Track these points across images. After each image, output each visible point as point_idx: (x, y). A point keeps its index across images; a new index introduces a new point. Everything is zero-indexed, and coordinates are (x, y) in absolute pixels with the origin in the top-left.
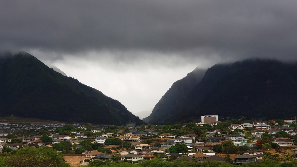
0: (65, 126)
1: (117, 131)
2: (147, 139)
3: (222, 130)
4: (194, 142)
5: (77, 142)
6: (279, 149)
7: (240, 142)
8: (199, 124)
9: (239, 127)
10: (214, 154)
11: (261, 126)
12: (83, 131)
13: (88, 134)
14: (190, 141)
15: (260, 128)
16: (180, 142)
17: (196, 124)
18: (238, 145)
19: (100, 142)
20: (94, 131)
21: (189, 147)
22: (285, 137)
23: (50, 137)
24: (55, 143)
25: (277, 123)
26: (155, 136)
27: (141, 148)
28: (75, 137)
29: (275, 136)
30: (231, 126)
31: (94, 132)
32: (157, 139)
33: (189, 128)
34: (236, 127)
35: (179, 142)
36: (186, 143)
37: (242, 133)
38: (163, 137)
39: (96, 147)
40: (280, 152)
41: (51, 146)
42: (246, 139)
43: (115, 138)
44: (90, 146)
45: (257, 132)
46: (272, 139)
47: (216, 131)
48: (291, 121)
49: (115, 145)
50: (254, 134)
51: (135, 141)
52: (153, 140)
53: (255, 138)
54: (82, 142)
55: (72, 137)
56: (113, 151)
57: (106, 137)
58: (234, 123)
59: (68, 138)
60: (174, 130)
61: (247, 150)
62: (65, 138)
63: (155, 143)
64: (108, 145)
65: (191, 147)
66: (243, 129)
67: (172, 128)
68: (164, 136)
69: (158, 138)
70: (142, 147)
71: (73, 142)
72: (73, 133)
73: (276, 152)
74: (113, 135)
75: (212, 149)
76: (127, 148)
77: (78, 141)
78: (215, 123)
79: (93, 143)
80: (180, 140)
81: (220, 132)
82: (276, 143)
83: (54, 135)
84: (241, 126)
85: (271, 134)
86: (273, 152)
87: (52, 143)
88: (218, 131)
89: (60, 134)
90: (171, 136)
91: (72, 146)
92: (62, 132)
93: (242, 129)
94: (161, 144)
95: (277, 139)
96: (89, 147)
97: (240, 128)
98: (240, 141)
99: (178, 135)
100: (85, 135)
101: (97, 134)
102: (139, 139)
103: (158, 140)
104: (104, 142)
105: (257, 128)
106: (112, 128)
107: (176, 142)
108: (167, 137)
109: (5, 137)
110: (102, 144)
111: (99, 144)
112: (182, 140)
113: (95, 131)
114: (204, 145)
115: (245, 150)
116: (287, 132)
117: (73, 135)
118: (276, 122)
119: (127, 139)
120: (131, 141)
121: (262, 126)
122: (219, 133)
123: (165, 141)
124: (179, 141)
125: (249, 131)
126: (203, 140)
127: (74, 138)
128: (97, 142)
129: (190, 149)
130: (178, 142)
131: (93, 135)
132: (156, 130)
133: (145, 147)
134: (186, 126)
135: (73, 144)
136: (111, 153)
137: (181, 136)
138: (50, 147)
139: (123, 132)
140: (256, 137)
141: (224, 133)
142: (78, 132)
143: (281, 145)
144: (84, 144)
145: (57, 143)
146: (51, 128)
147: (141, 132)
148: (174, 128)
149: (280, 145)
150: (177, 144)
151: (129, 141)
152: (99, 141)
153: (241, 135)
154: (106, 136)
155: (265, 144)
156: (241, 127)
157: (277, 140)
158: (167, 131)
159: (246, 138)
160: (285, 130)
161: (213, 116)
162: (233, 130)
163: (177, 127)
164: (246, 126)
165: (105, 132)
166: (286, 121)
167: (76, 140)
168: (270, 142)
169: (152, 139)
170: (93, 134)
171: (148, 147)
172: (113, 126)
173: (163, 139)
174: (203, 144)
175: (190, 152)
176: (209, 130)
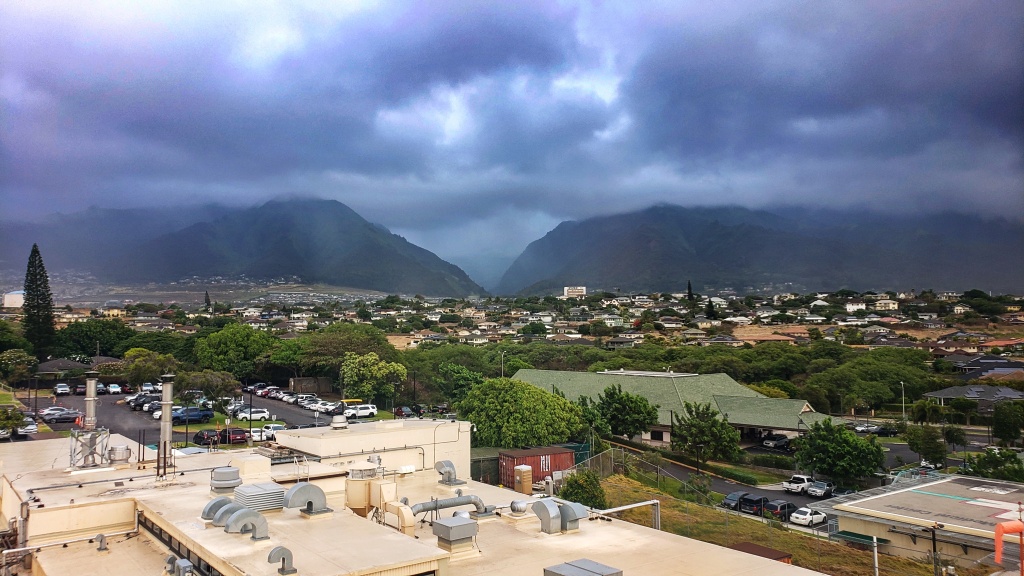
0: (389, 297)
1: (455, 305)
2: (494, 315)
3: (591, 306)
4: (554, 320)
6: (664, 331)
8: (561, 297)
10: (579, 336)
11: (641, 301)
13: (418, 307)
14: (549, 319)
15: (640, 304)
16: (536, 321)
17: (557, 297)
18: (611, 325)
19: (434, 319)
20: (426, 305)
21: (547, 327)
22: (673, 316)
23: (369, 311)
24: (375, 319)
25: (663, 298)
26: (505, 313)
27: (486, 328)
28: (401, 312)
29: (659, 314)
30: (603, 300)
32: (506, 315)
33: (548, 302)
34: (609, 302)
36: (544, 322)
37: (616, 310)
38: (514, 314)
39: (428, 325)
40: (666, 335)
41: (371, 323)
43: (452, 314)
44: (420, 324)
45: (636, 309)
46: (656, 318)
47: (582, 307)
48: (681, 295)
49: (452, 322)
50: (632, 311)
51: (478, 318)
52: (502, 317)
53: (633, 316)
54: (410, 318)
55: (397, 312)
56: (449, 330)
57: (442, 312)
58: (606, 297)
59: (393, 313)
60: (528, 305)
61: (622, 332)
62: (388, 313)
63: (503, 322)
64: (444, 322)
65: (551, 326)
67: (526, 302)
69: (508, 314)
70: (488, 326)
72: (399, 307)
73: (661, 335)
74: (450, 310)
75: (578, 330)
76: (468, 327)
77: (405, 317)
78: (581, 297)
79: (424, 319)
80: (536, 318)
81: (589, 308)
82: (661, 323)
83: (374, 308)
84: (615, 300)
85: (654, 312)
86: (657, 335)
87: (372, 319)
88: (585, 307)
89: (382, 308)
90: (525, 313)
91: (397, 323)
92: (385, 305)
93: (617, 305)
94: (511, 322)
97: (614, 303)
98: (613, 320)
99: (533, 311)
100: (414, 310)
101: (429, 309)
102: (484, 316)
103: (507, 317)
104: (438, 319)
105: (636, 303)
106: (449, 301)
107: (531, 321)
108: (519, 313)
109: (311, 310)
110: (436, 321)
111: (432, 322)
112: (539, 318)
114: (567, 325)
115: (620, 332)
116: (675, 309)
117: (398, 310)
118: (662, 296)
119: (468, 315)
120: (473, 318)
121: (643, 301)
122: (587, 309)
123: (517, 319)
125: (625, 308)
126: (566, 318)
128: (430, 318)
129: (549, 329)
130: (533, 321)
132: (506, 304)
133: (491, 326)
134: (544, 300)
135: (398, 320)
136: (447, 332)
137: (537, 312)
138: (369, 324)
139: (463, 306)
140: (635, 315)
141: (593, 310)
142: (405, 305)
143: (666, 325)
144: (413, 321)
145: (378, 318)
146: (371, 300)
147: (486, 306)
148: (529, 302)
150: (532, 324)
151: (470, 318)
153: (615, 312)
155: (647, 324)
156: (616, 302)
157: (661, 319)
158: (519, 306)
159: (621, 317)
160: (673, 306)
161: (579, 288)
162: (604, 306)
163: (533, 301)
164: (621, 300)
165: (439, 306)
166: (673, 295)
167: (402, 315)
168: (652, 322)
169: (500, 316)
170: (424, 308)
171: (495, 326)
173: (515, 316)
174: (566, 323)
175: (549, 333)
176: (574, 305)
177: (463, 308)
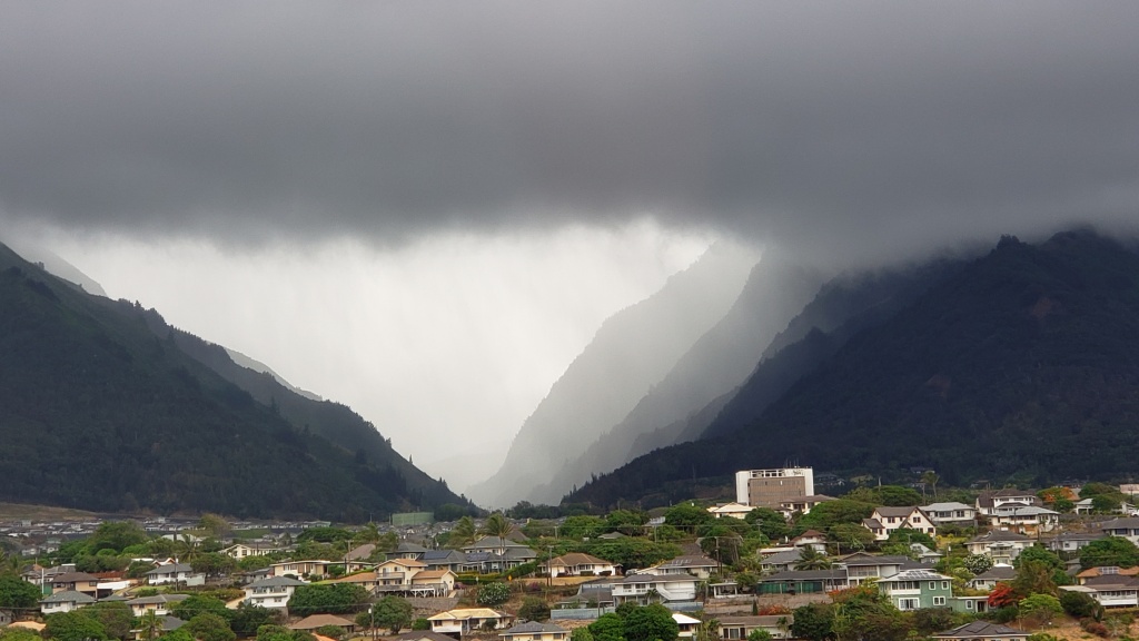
0: (104, 530)
1: (344, 548)
2: (485, 583)
3: (835, 538)
4: (703, 593)
5: (161, 605)
6: (1097, 620)
7: (918, 591)
8: (727, 508)
9: (911, 521)
11: (1011, 513)
12: (185, 551)
13: (210, 566)
14: (683, 590)
15: (1009, 525)
16: (640, 597)
17: (711, 510)
18: (909, 603)
19: (269, 604)
20: (240, 553)
21: (680, 619)
22: (1126, 565)
23: (33, 582)
24: (55, 609)
25: (1089, 501)
26: (524, 572)
27: (458, 628)
28: (151, 582)
29: (1077, 561)
30: (876, 516)
31: (240, 555)
32: (530, 581)
33: (680, 529)
34: (897, 519)
35: (634, 597)
36: (668, 601)
37: (925, 549)
38: (560, 575)
39: (250, 624)
41: (39, 627)
42: (944, 577)
43: (334, 582)
44: (222, 621)
45: (995, 545)
46: (1067, 573)
47: (804, 541)
49: (337, 612)
50: (983, 552)
51: (430, 594)
52: (515, 589)
53: (985, 570)
54: (184, 603)
55: (135, 581)
57: (297, 578)
58: (886, 504)
59: (119, 586)
60: (607, 541)
61: (949, 627)
62: (101, 586)
63: (521, 604)
64: (305, 614)
65: (693, 616)
66: (930, 530)
67: (600, 531)
68: (562, 570)
69: (539, 576)
70: (464, 622)
71: (142, 606)
72: (142, 563)
73: (1085, 634)
74: (325, 566)
75: (790, 627)
76: (392, 629)
77: (163, 598)
78: (799, 506)
79: (232, 605)
80: (638, 586)
81: (826, 545)
82: (1086, 593)
83: (49, 571)
84: (919, 515)
85: (1061, 552)
86: (1072, 636)
87: (44, 610)
88: (814, 540)
89: (79, 569)
90: (598, 570)
91: (135, 623)
92: (89, 557)
93: (925, 531)
94: (550, 605)
95: (1087, 573)
96: (217, 626)
97: (916, 526)
98: (917, 584)
99: (628, 562)
100: (196, 570)
101: (250, 565)
102: (451, 586)
103: (536, 589)
104: (283, 603)
105: (995, 522)
106: (321, 537)
107: (623, 597)
108: (578, 572)
110: (276, 612)
111: (263, 615)
112: (648, 588)
113: (244, 553)
114: (749, 608)
115: (942, 629)
116: (1133, 539)
117: (139, 573)
118: (1083, 495)
119: (393, 583)
120: (410, 594)
121: (1019, 512)
122: (821, 549)
123: (569, 592)
124: (634, 591)
125: (957, 540)
126: (747, 584)
127: (145, 588)
128: (254, 602)
129: (685, 627)
130: (629, 597)
131: (233, 568)
132: (528, 539)
133: (477, 621)
134: (666, 522)
135: (138, 612)
137: (643, 566)
138: (34, 631)
139: (373, 552)
140: (991, 565)
141: (844, 550)
142: (163, 557)
143: (1106, 601)
144: (193, 613)
145: (65, 608)
146: (38, 539)
147: (458, 550)
148: (610, 531)
149: (1103, 603)
150: (625, 607)
151: (401, 593)
152: (260, 599)
153: (920, 556)
154: (295, 572)
155: (1034, 596)
156: (923, 519)
157: (1086, 578)
158: (578, 544)
159: (943, 573)
160: (1126, 531)
161: (789, 473)
162: (884, 537)
163: (626, 525)
164: (942, 514)
165: (288, 555)
166: (1126, 489)
167: (154, 593)
168: (1055, 589)
169: (507, 585)
170: (232, 566)
171: (490, 623)
172: (327, 524)
173: (561, 583)
174: (746, 603)
176: (774, 536)
177: (375, 559)
